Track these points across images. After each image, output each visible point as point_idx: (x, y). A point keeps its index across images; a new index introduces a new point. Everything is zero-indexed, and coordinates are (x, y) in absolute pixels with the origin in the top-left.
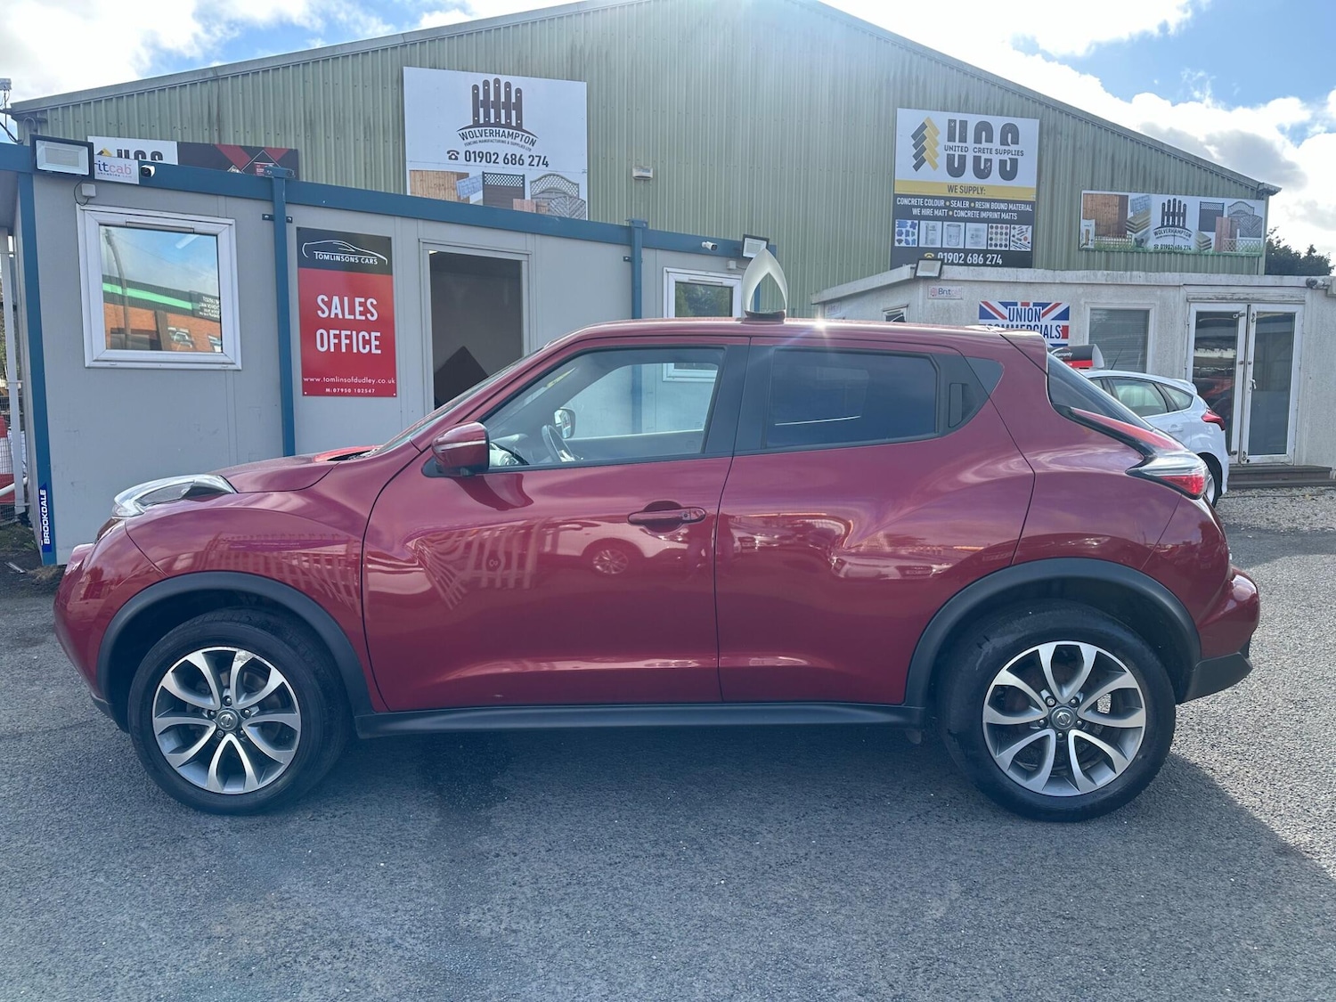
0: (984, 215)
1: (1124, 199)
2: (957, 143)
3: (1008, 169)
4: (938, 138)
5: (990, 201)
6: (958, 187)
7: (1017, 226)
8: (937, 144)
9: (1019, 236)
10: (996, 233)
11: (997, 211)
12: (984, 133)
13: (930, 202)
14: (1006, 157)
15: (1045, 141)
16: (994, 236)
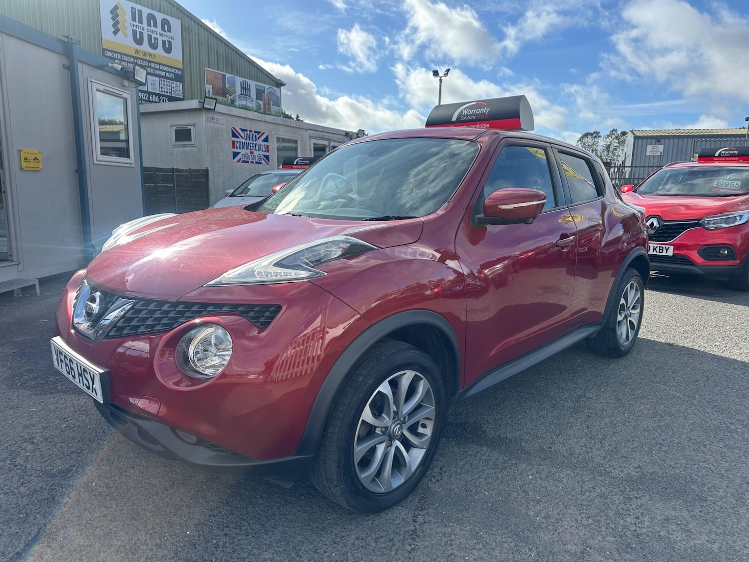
0: (157, 72)
1: (224, 76)
2: (137, 23)
3: (167, 47)
4: (126, 17)
5: (160, 64)
6: (141, 52)
7: (175, 82)
8: (126, 21)
9: (176, 88)
10: (164, 85)
11: (163, 71)
12: (152, 21)
13: (125, 58)
14: (165, 39)
15: (184, 34)
16: (163, 86)
